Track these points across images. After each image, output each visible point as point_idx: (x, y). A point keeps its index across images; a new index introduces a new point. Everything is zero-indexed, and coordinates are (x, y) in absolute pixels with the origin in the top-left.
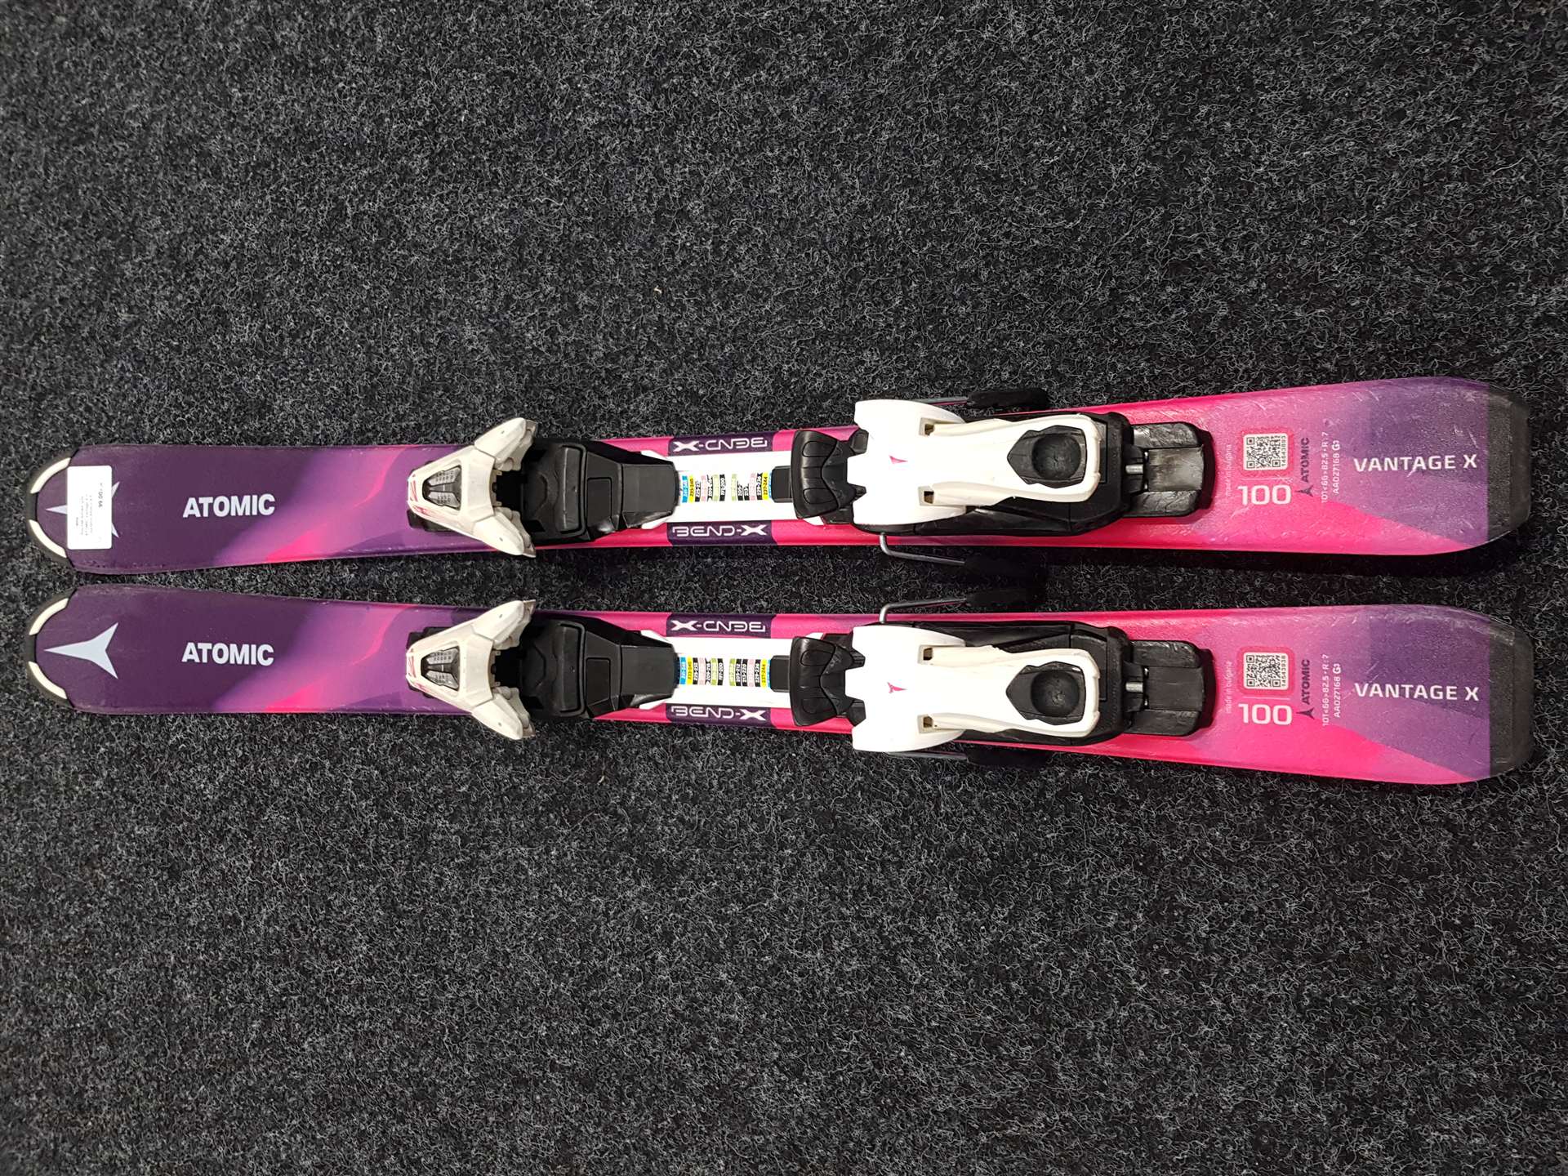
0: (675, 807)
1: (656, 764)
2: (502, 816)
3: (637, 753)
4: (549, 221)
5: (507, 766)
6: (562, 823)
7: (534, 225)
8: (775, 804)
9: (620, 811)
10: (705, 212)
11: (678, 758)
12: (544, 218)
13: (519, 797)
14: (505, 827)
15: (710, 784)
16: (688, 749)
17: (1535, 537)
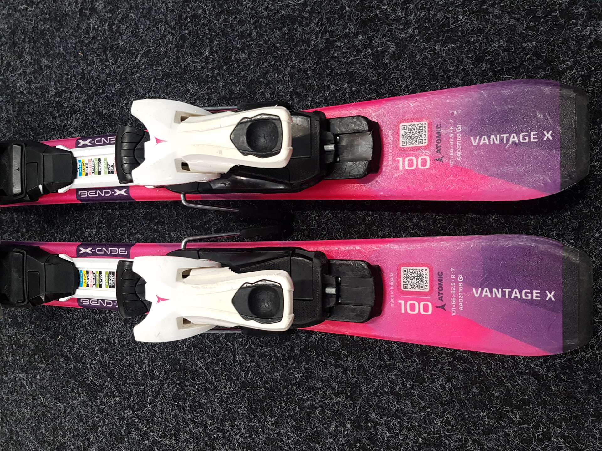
0: (97, 354)
1: (87, 329)
2: (12, 356)
3: (77, 323)
4: (27, 19)
5: (14, 328)
6: (41, 361)
7: (20, 22)
8: (148, 354)
9: (70, 355)
10: (105, 7)
11: (97, 326)
12: (24, 18)
13: (20, 346)
14: (14, 361)
15: (114, 341)
16: (102, 321)
17: (589, 188)
